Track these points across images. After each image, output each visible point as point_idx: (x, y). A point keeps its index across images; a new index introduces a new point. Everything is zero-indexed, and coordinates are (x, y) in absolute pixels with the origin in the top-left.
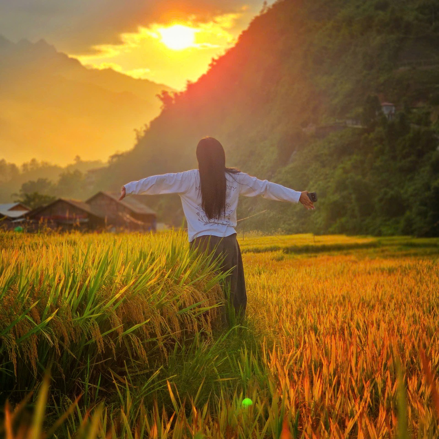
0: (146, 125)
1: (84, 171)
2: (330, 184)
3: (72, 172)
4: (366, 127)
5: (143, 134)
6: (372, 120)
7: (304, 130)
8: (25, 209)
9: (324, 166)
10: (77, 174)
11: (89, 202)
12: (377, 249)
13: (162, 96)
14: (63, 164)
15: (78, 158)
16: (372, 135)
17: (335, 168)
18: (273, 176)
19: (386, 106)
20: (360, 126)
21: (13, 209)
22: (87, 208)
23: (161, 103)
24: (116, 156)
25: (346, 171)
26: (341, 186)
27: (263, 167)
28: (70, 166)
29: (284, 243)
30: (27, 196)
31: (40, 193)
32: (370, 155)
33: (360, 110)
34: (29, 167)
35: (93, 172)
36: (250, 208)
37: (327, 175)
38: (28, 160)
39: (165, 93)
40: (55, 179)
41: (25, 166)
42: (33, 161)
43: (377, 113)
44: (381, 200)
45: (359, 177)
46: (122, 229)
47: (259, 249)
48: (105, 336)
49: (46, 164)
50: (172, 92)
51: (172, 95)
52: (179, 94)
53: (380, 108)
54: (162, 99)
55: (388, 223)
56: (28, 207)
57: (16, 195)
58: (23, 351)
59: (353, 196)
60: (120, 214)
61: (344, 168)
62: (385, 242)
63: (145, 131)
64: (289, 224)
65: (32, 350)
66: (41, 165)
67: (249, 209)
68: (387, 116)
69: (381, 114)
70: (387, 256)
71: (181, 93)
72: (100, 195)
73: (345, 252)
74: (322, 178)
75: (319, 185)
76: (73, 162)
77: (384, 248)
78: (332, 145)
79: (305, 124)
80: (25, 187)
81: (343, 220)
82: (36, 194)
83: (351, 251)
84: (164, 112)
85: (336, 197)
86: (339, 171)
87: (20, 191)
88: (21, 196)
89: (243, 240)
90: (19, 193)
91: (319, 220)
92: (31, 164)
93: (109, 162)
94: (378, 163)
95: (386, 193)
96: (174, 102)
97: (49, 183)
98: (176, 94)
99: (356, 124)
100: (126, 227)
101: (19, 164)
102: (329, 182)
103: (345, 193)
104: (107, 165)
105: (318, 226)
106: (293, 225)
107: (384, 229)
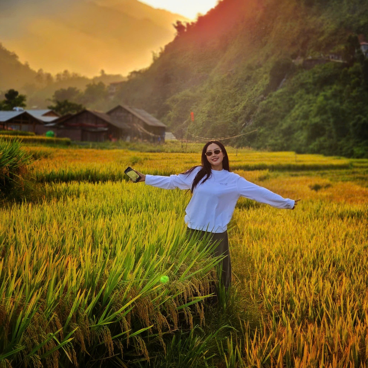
0: (161, 49)
1: (107, 84)
2: (312, 108)
3: (97, 83)
4: (346, 62)
5: (158, 56)
6: (352, 57)
7: (293, 61)
8: (56, 115)
9: (308, 93)
10: (101, 85)
11: (109, 113)
12: (349, 171)
13: (176, 25)
14: (90, 77)
15: (103, 72)
16: (351, 69)
17: (317, 95)
18: (265, 98)
19: (364, 45)
20: (341, 61)
21: (46, 115)
22: (108, 119)
23: (175, 31)
24: (135, 72)
25: (326, 98)
26: (322, 111)
27: (257, 90)
28: (96, 78)
29: (270, 161)
30: (58, 102)
31: (69, 101)
32: (348, 86)
33: (342, 47)
34: (62, 77)
35: (114, 84)
36: (244, 124)
37: (310, 100)
38: (61, 71)
39: (178, 22)
40: (82, 89)
41: (58, 75)
42: (66, 72)
43: (356, 51)
44: (354, 125)
45: (338, 104)
46: (135, 138)
47: (249, 166)
48: (116, 338)
49: (76, 75)
50: (185, 22)
51: (184, 25)
52: (190, 24)
53: (359, 46)
54: (176, 27)
55: (359, 144)
56: (58, 113)
57: (49, 100)
58: (47, 364)
59: (332, 120)
60: (135, 125)
61: (325, 96)
62: (356, 164)
63: (160, 53)
64: (276, 140)
65: (54, 364)
66: (71, 76)
68: (364, 54)
69: (360, 52)
70: (357, 178)
71: (192, 23)
72: (119, 108)
73: (321, 172)
74: (306, 102)
75: (303, 108)
76: (99, 75)
77: (355, 170)
78: (316, 75)
79: (294, 56)
80: (58, 94)
81: (322, 139)
82: (66, 101)
83: (326, 171)
84: (177, 38)
85: (317, 120)
86: (320, 98)
87: (53, 96)
88: (54, 101)
89: (237, 155)
90: (52, 98)
91: (302, 138)
92: (64, 75)
93: (128, 77)
94: (354, 94)
95: (360, 119)
96: (186, 30)
97: (77, 92)
98: (188, 24)
99: (338, 59)
100: (139, 137)
101: (54, 74)
102: (311, 106)
103: (324, 117)
104: (127, 80)
105: (300, 143)
106: (279, 141)
107: (356, 150)
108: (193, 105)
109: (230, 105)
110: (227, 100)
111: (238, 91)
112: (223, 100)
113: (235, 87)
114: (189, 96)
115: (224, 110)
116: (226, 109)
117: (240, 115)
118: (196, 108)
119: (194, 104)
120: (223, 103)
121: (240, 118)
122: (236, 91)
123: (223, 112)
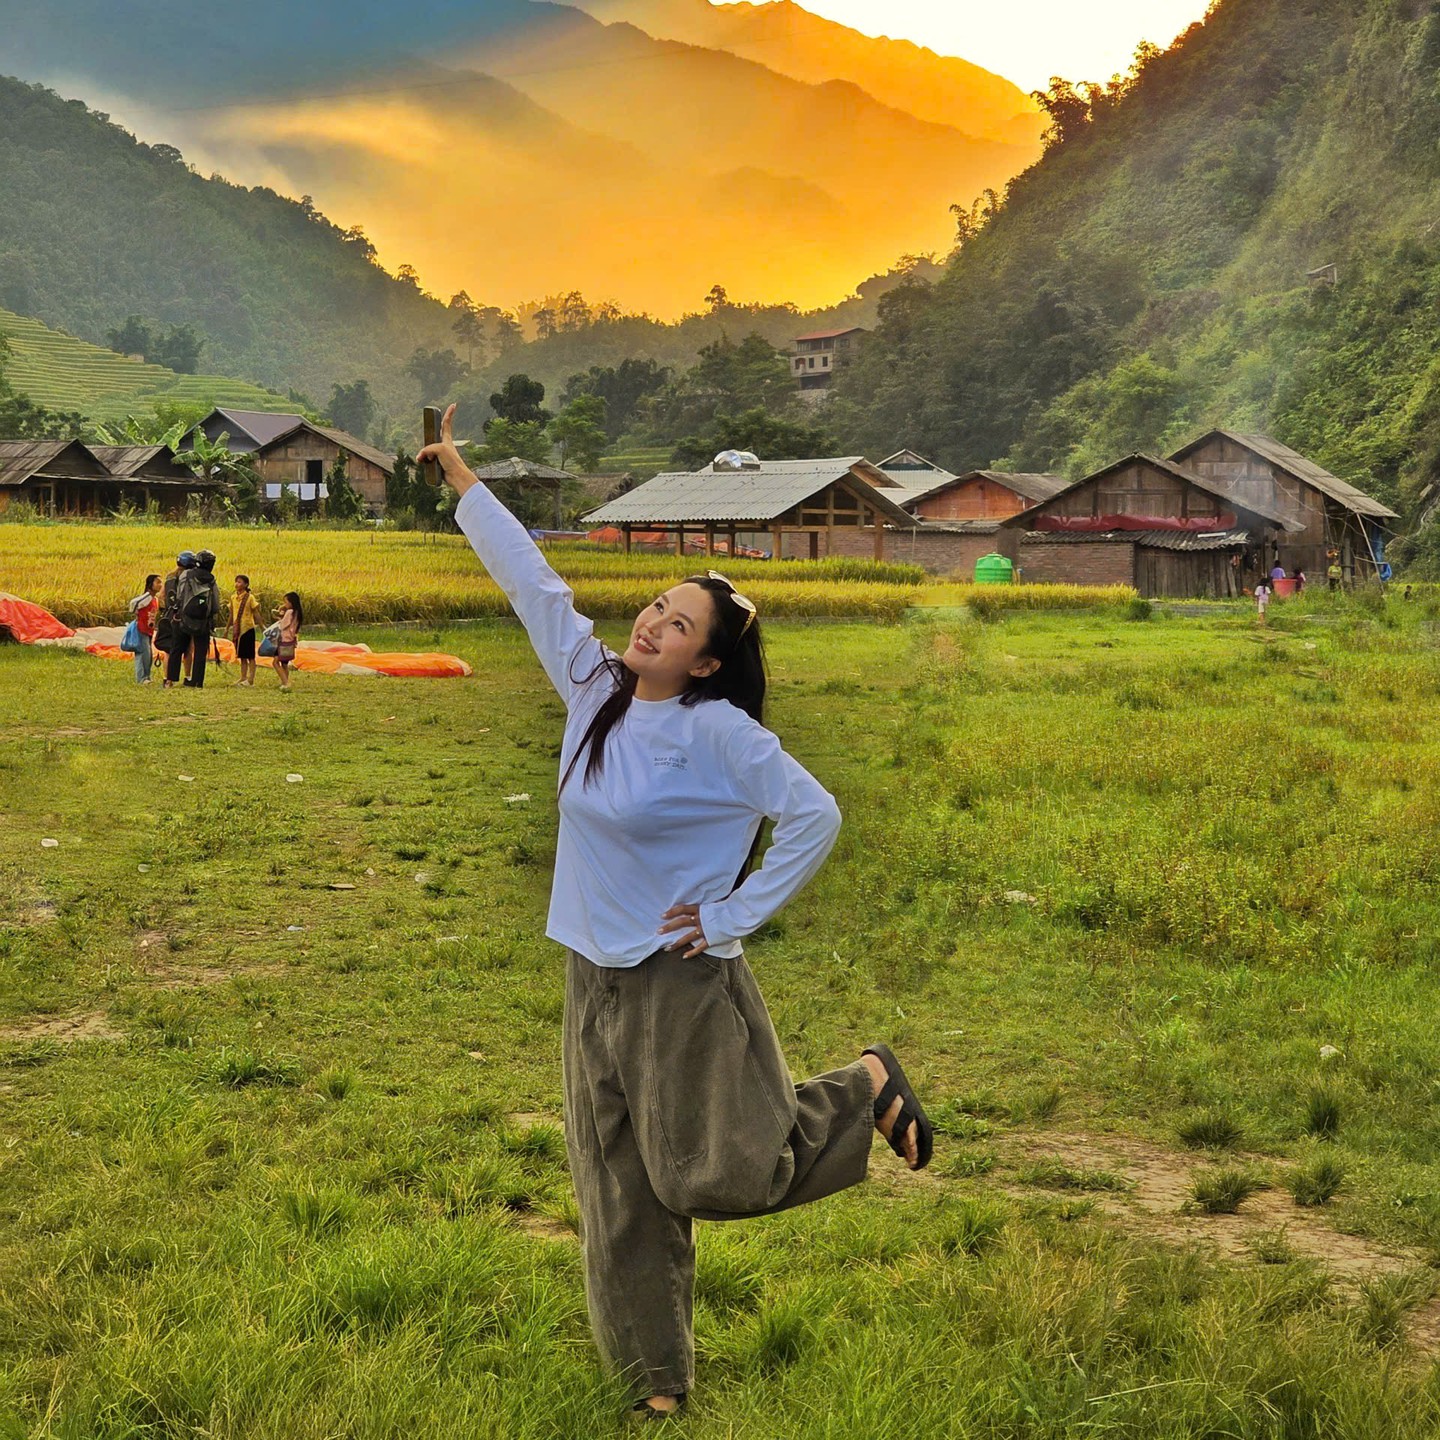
0: (994, 195)
5: (979, 222)
13: (1051, 96)
23: (1048, 120)
34: (559, 321)
36: (1429, 487)
39: (1059, 86)
41: (544, 315)
49: (614, 310)
50: (1083, 83)
51: (1083, 94)
52: (1106, 92)
54: (1051, 107)
63: (987, 213)
66: (596, 315)
67: (1424, 493)
84: (1053, 152)
92: (565, 313)
96: (1088, 117)
98: (1095, 92)
108: (1173, 419)
109: (1340, 410)
110: (1322, 394)
111: (1369, 352)
112: (1307, 392)
113: (1354, 337)
114: (1153, 383)
115: (1316, 432)
116: (1320, 429)
117: (1407, 453)
118: (1187, 430)
119: (1178, 413)
120: (1307, 406)
121: (1407, 464)
122: (1359, 355)
123: (1312, 441)
